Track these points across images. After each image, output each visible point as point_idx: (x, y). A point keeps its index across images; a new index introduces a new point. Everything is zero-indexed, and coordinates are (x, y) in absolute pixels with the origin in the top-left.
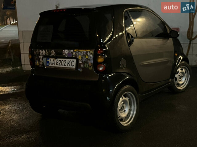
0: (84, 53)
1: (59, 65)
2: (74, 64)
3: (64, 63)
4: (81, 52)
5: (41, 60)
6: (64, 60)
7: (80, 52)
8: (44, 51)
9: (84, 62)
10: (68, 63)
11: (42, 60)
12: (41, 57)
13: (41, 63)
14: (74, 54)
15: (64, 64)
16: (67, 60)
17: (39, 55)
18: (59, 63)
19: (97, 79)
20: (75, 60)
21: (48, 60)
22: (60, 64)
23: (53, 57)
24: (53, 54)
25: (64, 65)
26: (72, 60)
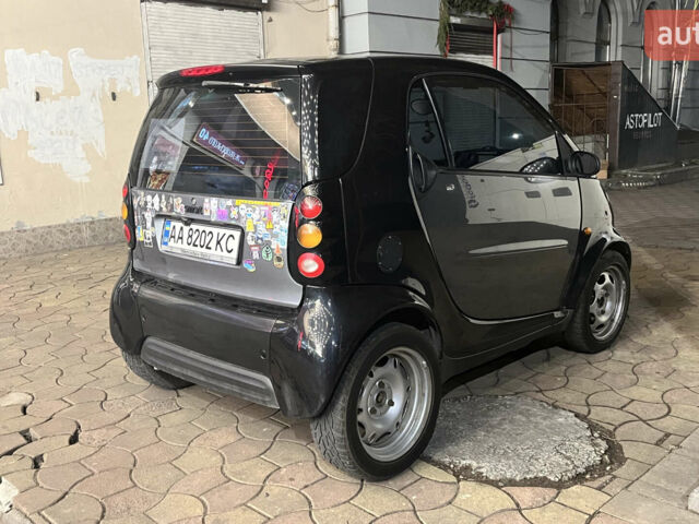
0: (263, 213)
1: (195, 245)
2: (234, 244)
3: (208, 238)
4: (254, 210)
5: (149, 225)
6: (208, 229)
7: (250, 209)
8: (157, 198)
9: (260, 241)
10: (218, 243)
11: (153, 225)
12: (149, 216)
13: (149, 235)
14: (234, 214)
15: (207, 242)
16: (215, 230)
17: (146, 210)
18: (194, 237)
19: (298, 304)
20: (237, 234)
21: (167, 228)
22: (197, 243)
23: (179, 219)
24: (179, 211)
25: (207, 248)
26: (228, 232)
